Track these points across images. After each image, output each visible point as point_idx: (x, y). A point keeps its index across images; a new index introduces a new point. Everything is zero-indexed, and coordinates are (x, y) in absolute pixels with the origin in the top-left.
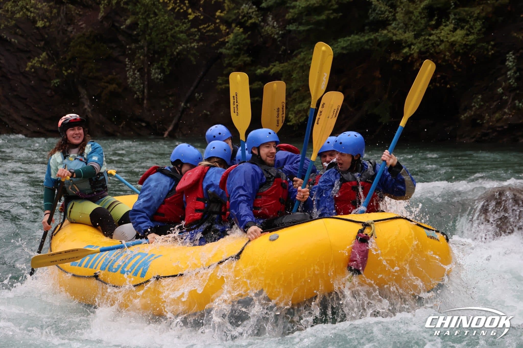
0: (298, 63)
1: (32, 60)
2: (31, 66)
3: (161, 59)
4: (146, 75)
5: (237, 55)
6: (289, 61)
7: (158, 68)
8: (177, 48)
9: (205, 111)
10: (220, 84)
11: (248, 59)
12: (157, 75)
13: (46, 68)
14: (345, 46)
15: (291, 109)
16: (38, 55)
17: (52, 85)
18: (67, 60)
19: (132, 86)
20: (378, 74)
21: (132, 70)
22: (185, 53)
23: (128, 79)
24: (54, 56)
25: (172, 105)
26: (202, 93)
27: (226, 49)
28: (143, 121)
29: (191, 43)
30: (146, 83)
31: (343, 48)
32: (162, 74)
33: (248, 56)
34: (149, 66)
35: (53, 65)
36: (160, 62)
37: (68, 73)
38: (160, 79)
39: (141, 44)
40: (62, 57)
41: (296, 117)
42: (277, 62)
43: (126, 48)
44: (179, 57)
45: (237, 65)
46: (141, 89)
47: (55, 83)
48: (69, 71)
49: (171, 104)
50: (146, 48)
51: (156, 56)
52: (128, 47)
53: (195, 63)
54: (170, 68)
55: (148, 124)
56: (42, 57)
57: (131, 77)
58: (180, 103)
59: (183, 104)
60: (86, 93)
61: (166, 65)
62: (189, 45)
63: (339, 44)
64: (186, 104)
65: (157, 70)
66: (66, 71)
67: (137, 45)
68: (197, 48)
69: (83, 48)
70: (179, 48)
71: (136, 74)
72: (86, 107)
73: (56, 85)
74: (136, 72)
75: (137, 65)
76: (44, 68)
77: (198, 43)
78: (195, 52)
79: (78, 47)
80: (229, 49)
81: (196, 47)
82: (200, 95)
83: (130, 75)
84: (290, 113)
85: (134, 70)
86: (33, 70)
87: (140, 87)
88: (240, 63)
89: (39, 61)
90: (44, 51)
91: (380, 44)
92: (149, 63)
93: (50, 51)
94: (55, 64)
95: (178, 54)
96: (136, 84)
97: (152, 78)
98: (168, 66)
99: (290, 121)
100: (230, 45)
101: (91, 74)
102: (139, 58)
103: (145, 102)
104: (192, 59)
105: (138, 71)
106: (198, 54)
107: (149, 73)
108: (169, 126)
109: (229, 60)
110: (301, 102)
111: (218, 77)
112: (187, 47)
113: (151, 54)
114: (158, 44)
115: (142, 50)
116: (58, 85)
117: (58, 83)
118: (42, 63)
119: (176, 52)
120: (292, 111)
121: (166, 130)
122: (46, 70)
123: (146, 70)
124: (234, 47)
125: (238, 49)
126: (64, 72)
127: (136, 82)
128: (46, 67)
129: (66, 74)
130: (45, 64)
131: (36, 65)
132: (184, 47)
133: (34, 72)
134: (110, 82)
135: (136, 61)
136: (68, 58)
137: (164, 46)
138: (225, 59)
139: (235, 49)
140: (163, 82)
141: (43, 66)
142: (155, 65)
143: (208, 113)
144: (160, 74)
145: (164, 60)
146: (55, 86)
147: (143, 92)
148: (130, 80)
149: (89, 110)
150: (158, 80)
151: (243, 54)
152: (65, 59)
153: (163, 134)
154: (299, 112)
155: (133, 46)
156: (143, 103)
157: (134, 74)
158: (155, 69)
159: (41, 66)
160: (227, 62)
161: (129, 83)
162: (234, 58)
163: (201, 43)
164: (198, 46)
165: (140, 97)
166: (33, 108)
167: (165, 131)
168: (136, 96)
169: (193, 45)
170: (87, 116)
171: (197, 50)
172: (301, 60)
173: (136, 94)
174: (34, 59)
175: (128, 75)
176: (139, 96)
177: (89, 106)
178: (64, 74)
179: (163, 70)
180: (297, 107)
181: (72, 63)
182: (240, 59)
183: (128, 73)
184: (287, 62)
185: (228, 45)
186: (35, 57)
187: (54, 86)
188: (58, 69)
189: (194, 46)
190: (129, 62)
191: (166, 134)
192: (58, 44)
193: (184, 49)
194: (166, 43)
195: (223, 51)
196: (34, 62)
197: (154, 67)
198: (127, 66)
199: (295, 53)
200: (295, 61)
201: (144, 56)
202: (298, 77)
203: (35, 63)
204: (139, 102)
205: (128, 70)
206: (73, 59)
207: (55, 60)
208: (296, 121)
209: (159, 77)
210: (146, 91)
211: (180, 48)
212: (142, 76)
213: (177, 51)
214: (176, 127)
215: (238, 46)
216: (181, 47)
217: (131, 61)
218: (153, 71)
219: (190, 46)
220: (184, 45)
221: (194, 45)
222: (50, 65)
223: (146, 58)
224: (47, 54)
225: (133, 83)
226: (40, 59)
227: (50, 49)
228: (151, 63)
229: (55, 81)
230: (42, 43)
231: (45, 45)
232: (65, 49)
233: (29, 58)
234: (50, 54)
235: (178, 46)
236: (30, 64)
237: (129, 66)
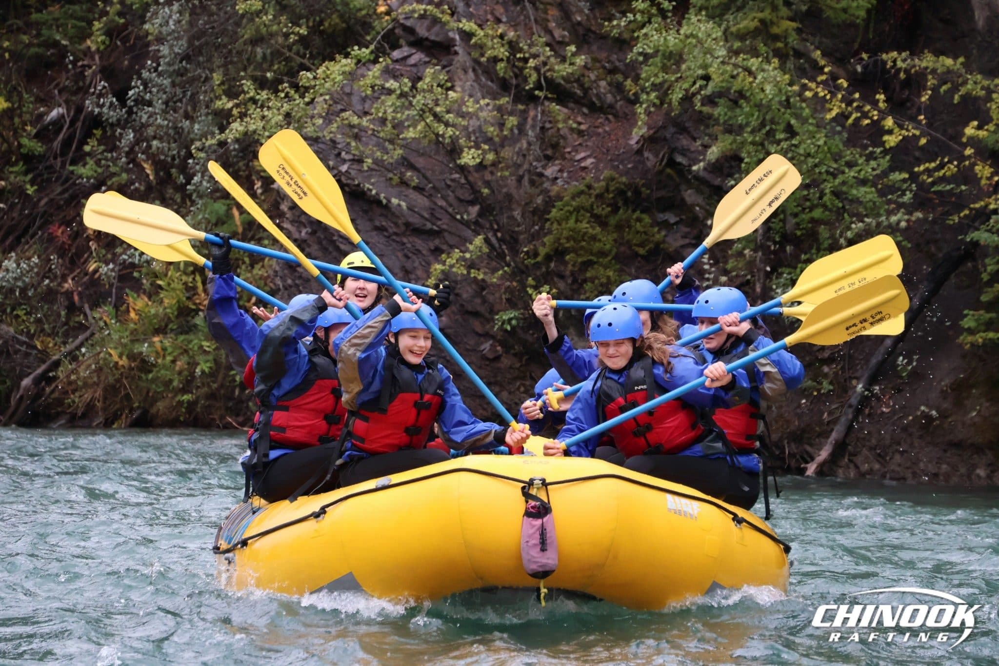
1: (444, 256)
2: (443, 271)
8: (849, 228)
9: (923, 408)
10: (973, 331)
13: (483, 280)
16: (462, 243)
17: (496, 327)
18: (539, 259)
24: (504, 247)
25: (831, 387)
26: (915, 357)
27: (990, 231)
29: (889, 213)
34: (768, 275)
35: (500, 272)
40: (525, 249)
47: (504, 322)
49: (826, 386)
51: (788, 248)
56: (471, 247)
58: (854, 382)
59: (860, 387)
62: (883, 218)
64: (868, 387)
66: (537, 288)
68: (907, 228)
70: (853, 226)
75: (734, 274)
76: (475, 278)
77: (910, 213)
79: (571, 223)
81: (903, 224)
82: (910, 363)
89: (464, 259)
90: (477, 233)
92: (768, 269)
93: (495, 232)
94: (506, 269)
102: (740, 254)
106: (909, 245)
107: (767, 294)
108: (820, 449)
111: (966, 312)
113: (775, 243)
114: (796, 215)
116: (513, 328)
117: (514, 322)
118: (471, 265)
119: (846, 239)
121: (812, 459)
122: (482, 286)
123: (758, 289)
126: (530, 291)
128: (481, 277)
130: (478, 269)
131: (454, 270)
132: (869, 224)
135: (729, 266)
136: (543, 251)
137: (812, 220)
138: (988, 260)
141: (473, 273)
142: (785, 275)
143: (934, 413)
146: (506, 330)
152: (536, 255)
153: (803, 471)
158: (785, 285)
159: (469, 273)
160: (990, 268)
163: (919, 215)
164: (908, 221)
167: (807, 462)
169: (894, 219)
171: (906, 233)
174: (449, 255)
181: (552, 265)
186: (452, 247)
187: (501, 328)
188: (515, 284)
189: (899, 222)
190: (711, 265)
191: (811, 469)
192: (517, 214)
194: (817, 213)
195: (983, 237)
196: (449, 261)
197: (782, 280)
201: (755, 251)
203: (452, 266)
206: (558, 253)
207: (508, 258)
214: (840, 449)
216: (860, 225)
217: (717, 261)
219: (885, 223)
222: (494, 271)
223: (760, 254)
224: (487, 241)
226: (468, 255)
227: (496, 227)
228: (774, 270)
229: (505, 317)
230: (474, 210)
231: (480, 214)
232: (537, 227)
233: (437, 252)
234: (494, 240)
235: (852, 223)
236: (439, 267)
237: (712, 276)
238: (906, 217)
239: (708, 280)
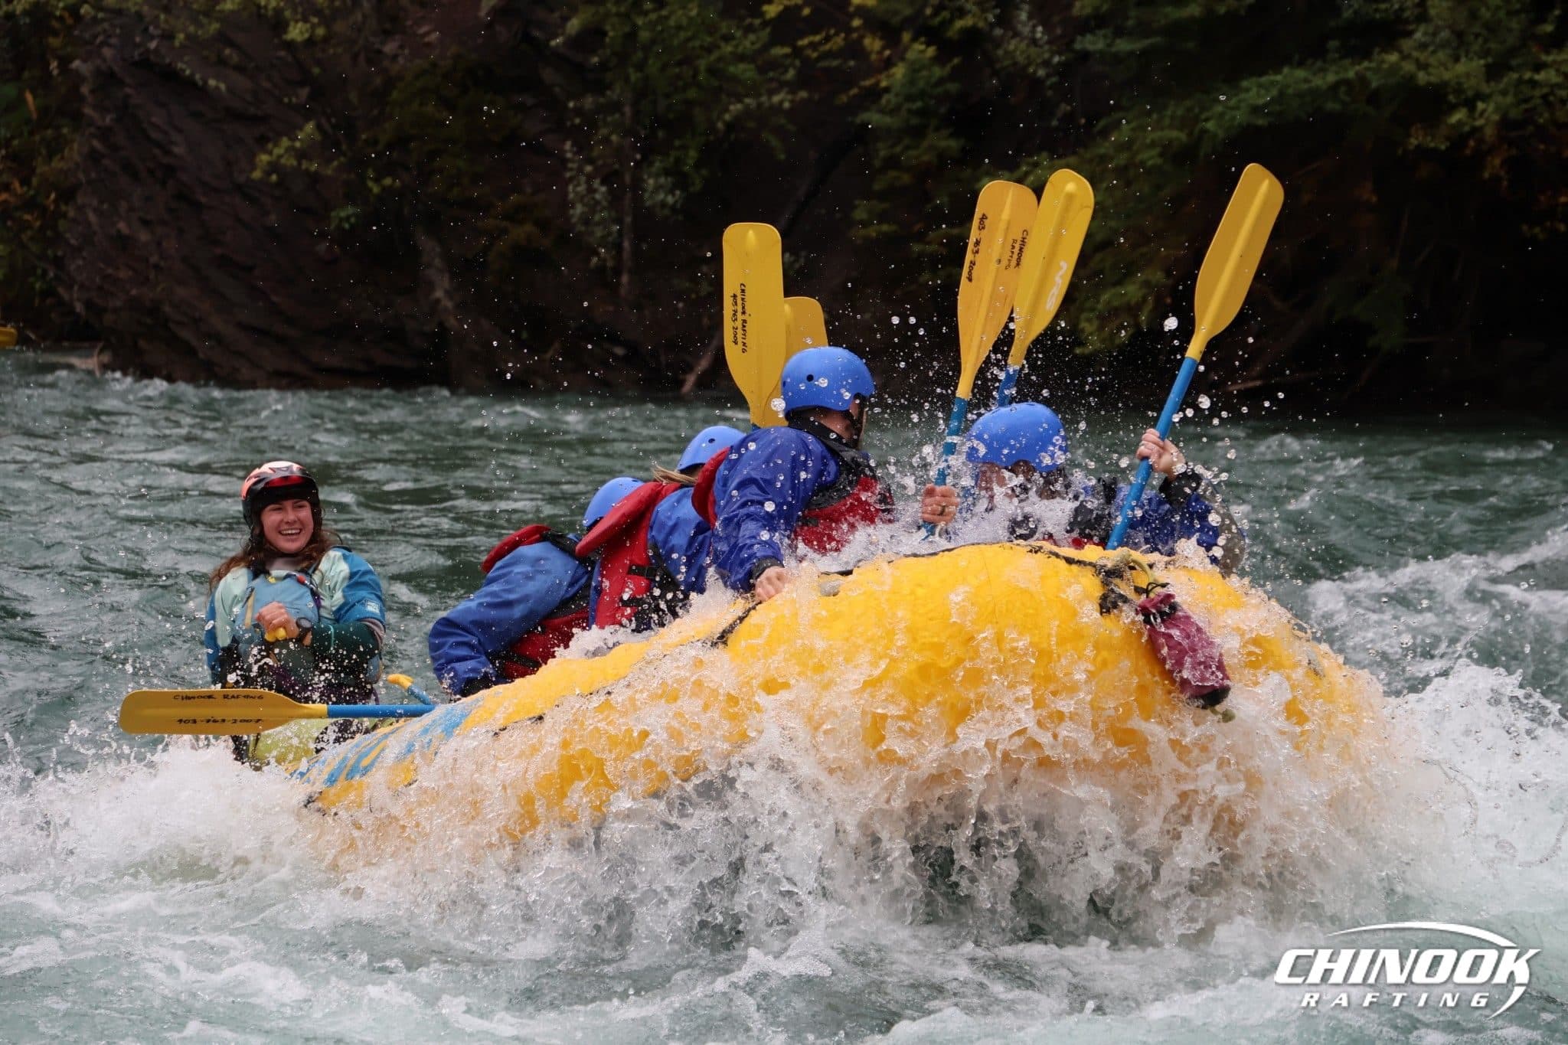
0: (1111, 159)
1: (270, 146)
2: (270, 163)
3: (677, 143)
4: (629, 195)
5: (917, 133)
6: (1081, 151)
7: (667, 172)
8: (727, 110)
10: (865, 224)
11: (953, 144)
12: (661, 196)
13: (316, 172)
14: (1261, 102)
15: (1088, 305)
16: (291, 132)
17: (332, 227)
18: (380, 148)
19: (583, 229)
20: (1367, 193)
21: (583, 179)
22: (751, 124)
23: (573, 207)
24: (339, 134)
26: (803, 254)
27: (882, 111)
28: (614, 340)
29: (771, 93)
30: (628, 219)
31: (1256, 110)
32: (678, 192)
33: (951, 135)
34: (638, 165)
35: (335, 163)
36: (673, 154)
37: (384, 189)
38: (673, 208)
39: (615, 97)
40: (364, 137)
41: (1101, 328)
42: (1045, 154)
43: (566, 107)
44: (733, 137)
45: (914, 162)
46: (610, 239)
47: (341, 220)
48: (388, 181)
49: (705, 288)
50: (627, 110)
51: (661, 134)
52: (571, 105)
53: (782, 157)
54: (704, 172)
55: (634, 350)
56: (301, 135)
57: (582, 199)
60: (438, 249)
61: (691, 162)
62: (764, 99)
63: (1243, 96)
65: (662, 180)
66: (377, 180)
67: (602, 100)
68: (791, 109)
69: (430, 109)
70: (732, 107)
71: (595, 191)
72: (439, 294)
73: (347, 226)
74: (596, 183)
75: (600, 162)
76: (307, 170)
77: (793, 92)
78: (783, 121)
79: (415, 106)
80: (894, 111)
81: (787, 105)
82: (796, 261)
83: (576, 193)
84: (1084, 316)
85: (590, 178)
86: (274, 177)
87: (610, 234)
88: (926, 158)
89: (293, 148)
90: (307, 120)
91: (1374, 98)
92: (639, 157)
93: (329, 118)
94: (342, 159)
95: (730, 127)
96: (598, 224)
97: (648, 203)
98: (697, 166)
99: (1081, 344)
100: (894, 100)
101: (455, 191)
102: (606, 140)
103: (625, 279)
104: (775, 142)
105: (603, 183)
106: (793, 129)
107: (637, 184)
108: (698, 358)
109: (893, 146)
110: (1119, 283)
111: (857, 202)
112: (760, 105)
113: (645, 128)
114: (668, 96)
115: (617, 116)
116: (352, 226)
117: (353, 220)
118: (302, 155)
119: (724, 122)
120: (1093, 310)
121: (689, 369)
122: (315, 179)
123: (628, 179)
124: (907, 106)
125: (921, 113)
126: (370, 184)
127: (597, 218)
128: (313, 168)
129: (376, 190)
130: (310, 160)
131: (283, 161)
132: (747, 106)
133: (279, 184)
134: (515, 216)
135: (595, 153)
136: (383, 139)
137: (687, 102)
138: (880, 145)
139: (909, 111)
140: (680, 218)
141: (305, 164)
142: (657, 164)
144: (672, 192)
145: (684, 148)
146: (344, 229)
147: (618, 247)
148: (579, 209)
149: (449, 304)
150: (666, 212)
151: (937, 129)
152: (376, 142)
153: (681, 383)
154: (1114, 312)
155: (589, 102)
156: (619, 283)
157: (591, 190)
158: (657, 176)
159: (300, 164)
160: (883, 153)
161: (574, 220)
162: (907, 141)
163: (803, 94)
164: (792, 102)
165: (610, 264)
166: (275, 299)
167: (686, 375)
168: (595, 260)
169: (776, 99)
170: (441, 325)
171: (791, 114)
172: (1122, 147)
173: (597, 254)
174: (276, 145)
175: (571, 196)
176: (605, 260)
177: (447, 292)
178: (370, 190)
179: (681, 180)
180: (1105, 297)
181: (395, 155)
182: (925, 144)
183: (571, 188)
184: (1074, 153)
185: (889, 101)
186: (280, 135)
187: (339, 227)
188: (353, 176)
189: (781, 102)
190: (575, 154)
191: (691, 380)
192: (353, 97)
193: (747, 113)
194: (691, 94)
195: (873, 118)
196: (277, 151)
197: (654, 170)
198: (570, 165)
199: (1102, 123)
200: (1102, 151)
201: (624, 135)
202: (1109, 202)
203: (280, 157)
204: (604, 280)
205: (571, 179)
206: (400, 142)
207: (344, 147)
208: (1103, 341)
209: (670, 199)
210: (626, 244)
211: (736, 108)
212: (615, 198)
213: (727, 117)
215: (919, 104)
216: (739, 106)
217: (581, 147)
218: (651, 181)
219: (767, 105)
220: (747, 101)
221: (781, 98)
222: (328, 161)
223: (628, 140)
224: (319, 127)
225: (586, 221)
226: (298, 144)
227: (329, 111)
228: (644, 158)
229: (343, 214)
230: (304, 92)
231: (312, 97)
232: (375, 112)
233: (262, 141)
234: (327, 127)
235: (730, 103)
236: (264, 158)
237: (574, 166)
238: (789, 97)
239: (571, 169)
